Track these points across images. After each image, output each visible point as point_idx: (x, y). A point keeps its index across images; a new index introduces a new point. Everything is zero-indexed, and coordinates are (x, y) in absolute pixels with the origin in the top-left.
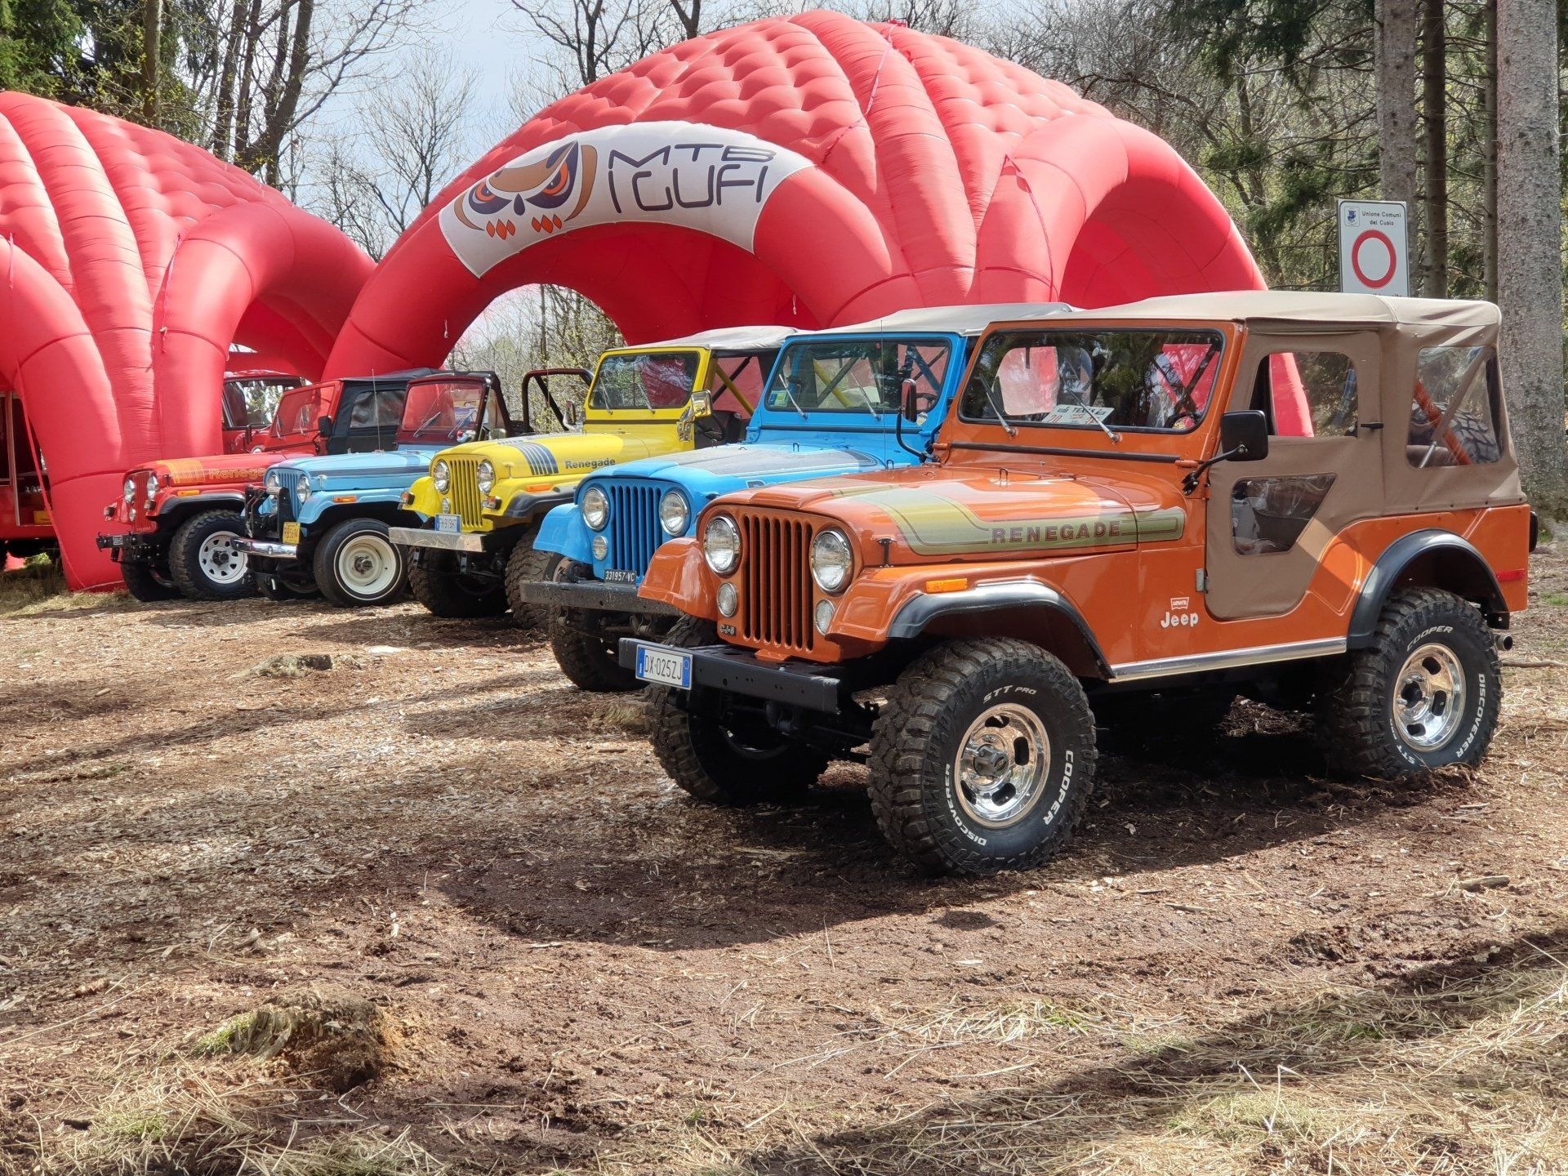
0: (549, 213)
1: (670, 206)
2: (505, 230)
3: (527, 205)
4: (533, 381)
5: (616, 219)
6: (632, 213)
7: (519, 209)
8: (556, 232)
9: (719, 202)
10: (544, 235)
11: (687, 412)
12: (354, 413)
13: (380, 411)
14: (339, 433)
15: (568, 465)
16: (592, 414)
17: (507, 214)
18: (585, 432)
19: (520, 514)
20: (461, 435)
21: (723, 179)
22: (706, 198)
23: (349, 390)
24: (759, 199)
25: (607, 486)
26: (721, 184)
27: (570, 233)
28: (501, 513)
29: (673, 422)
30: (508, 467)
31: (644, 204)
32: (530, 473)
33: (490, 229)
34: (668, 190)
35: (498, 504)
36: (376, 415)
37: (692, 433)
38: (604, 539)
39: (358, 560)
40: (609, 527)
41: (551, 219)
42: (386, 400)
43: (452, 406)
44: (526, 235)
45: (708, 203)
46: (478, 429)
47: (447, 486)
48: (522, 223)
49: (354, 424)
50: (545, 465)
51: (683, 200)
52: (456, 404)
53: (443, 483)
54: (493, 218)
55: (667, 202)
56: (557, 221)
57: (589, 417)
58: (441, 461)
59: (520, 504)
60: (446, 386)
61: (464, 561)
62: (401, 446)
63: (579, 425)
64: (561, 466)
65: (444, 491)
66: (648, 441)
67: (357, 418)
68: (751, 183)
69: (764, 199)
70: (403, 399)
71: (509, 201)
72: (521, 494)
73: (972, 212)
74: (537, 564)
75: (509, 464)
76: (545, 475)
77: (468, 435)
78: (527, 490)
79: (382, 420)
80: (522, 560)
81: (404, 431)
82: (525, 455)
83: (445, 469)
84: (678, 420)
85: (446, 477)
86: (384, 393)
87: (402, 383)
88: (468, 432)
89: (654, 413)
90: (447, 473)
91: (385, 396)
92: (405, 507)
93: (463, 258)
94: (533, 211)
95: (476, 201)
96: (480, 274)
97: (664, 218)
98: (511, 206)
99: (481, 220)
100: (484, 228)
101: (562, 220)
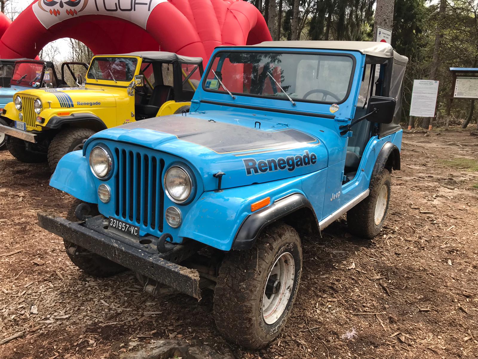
0: (73, 8)
1: (116, 10)
2: (56, 13)
3: (64, 4)
4: (65, 66)
5: (96, 13)
6: (103, 12)
7: (61, 6)
9: (135, 10)
10: (70, 17)
11: (132, 83)
13: (7, 72)
15: (79, 104)
16: (89, 81)
17: (57, 7)
18: (86, 89)
19: (54, 126)
20: (34, 84)
21: (136, 2)
22: (130, 8)
24: (149, 10)
25: (112, 147)
26: (135, 4)
27: (80, 17)
28: (44, 125)
29: (126, 87)
30: (49, 103)
31: (107, 9)
32: (60, 107)
33: (51, 12)
34: (116, 4)
35: (43, 120)
36: (5, 73)
37: (134, 93)
38: (108, 188)
40: (113, 179)
41: (73, 10)
42: (9, 68)
44: (64, 15)
45: (130, 10)
46: (41, 83)
47: (21, 107)
48: (63, 11)
50: (67, 103)
51: (122, 8)
53: (19, 106)
54: (52, 8)
55: (115, 8)
56: (75, 12)
57: (87, 82)
58: (18, 96)
59: (54, 122)
61: (27, 145)
62: (12, 86)
63: (83, 85)
64: (75, 103)
65: (20, 110)
66: (115, 95)
68: (146, 4)
69: (151, 10)
71: (58, 3)
72: (55, 116)
73: (219, 24)
74: (62, 150)
75: (50, 101)
76: (68, 108)
77: (37, 84)
78: (58, 114)
79: (7, 75)
80: (56, 147)
81: (13, 80)
82: (57, 97)
83: (20, 100)
84: (128, 87)
85: (20, 103)
86: (8, 65)
87: (13, 62)
88: (37, 83)
89: (116, 82)
90: (21, 102)
91: (9, 67)
92: (2, 115)
93: (41, 21)
94: (66, 7)
95: (46, 1)
96: (47, 28)
97: (114, 14)
98: (58, 4)
99: (48, 8)
100: (49, 11)
101: (77, 12)
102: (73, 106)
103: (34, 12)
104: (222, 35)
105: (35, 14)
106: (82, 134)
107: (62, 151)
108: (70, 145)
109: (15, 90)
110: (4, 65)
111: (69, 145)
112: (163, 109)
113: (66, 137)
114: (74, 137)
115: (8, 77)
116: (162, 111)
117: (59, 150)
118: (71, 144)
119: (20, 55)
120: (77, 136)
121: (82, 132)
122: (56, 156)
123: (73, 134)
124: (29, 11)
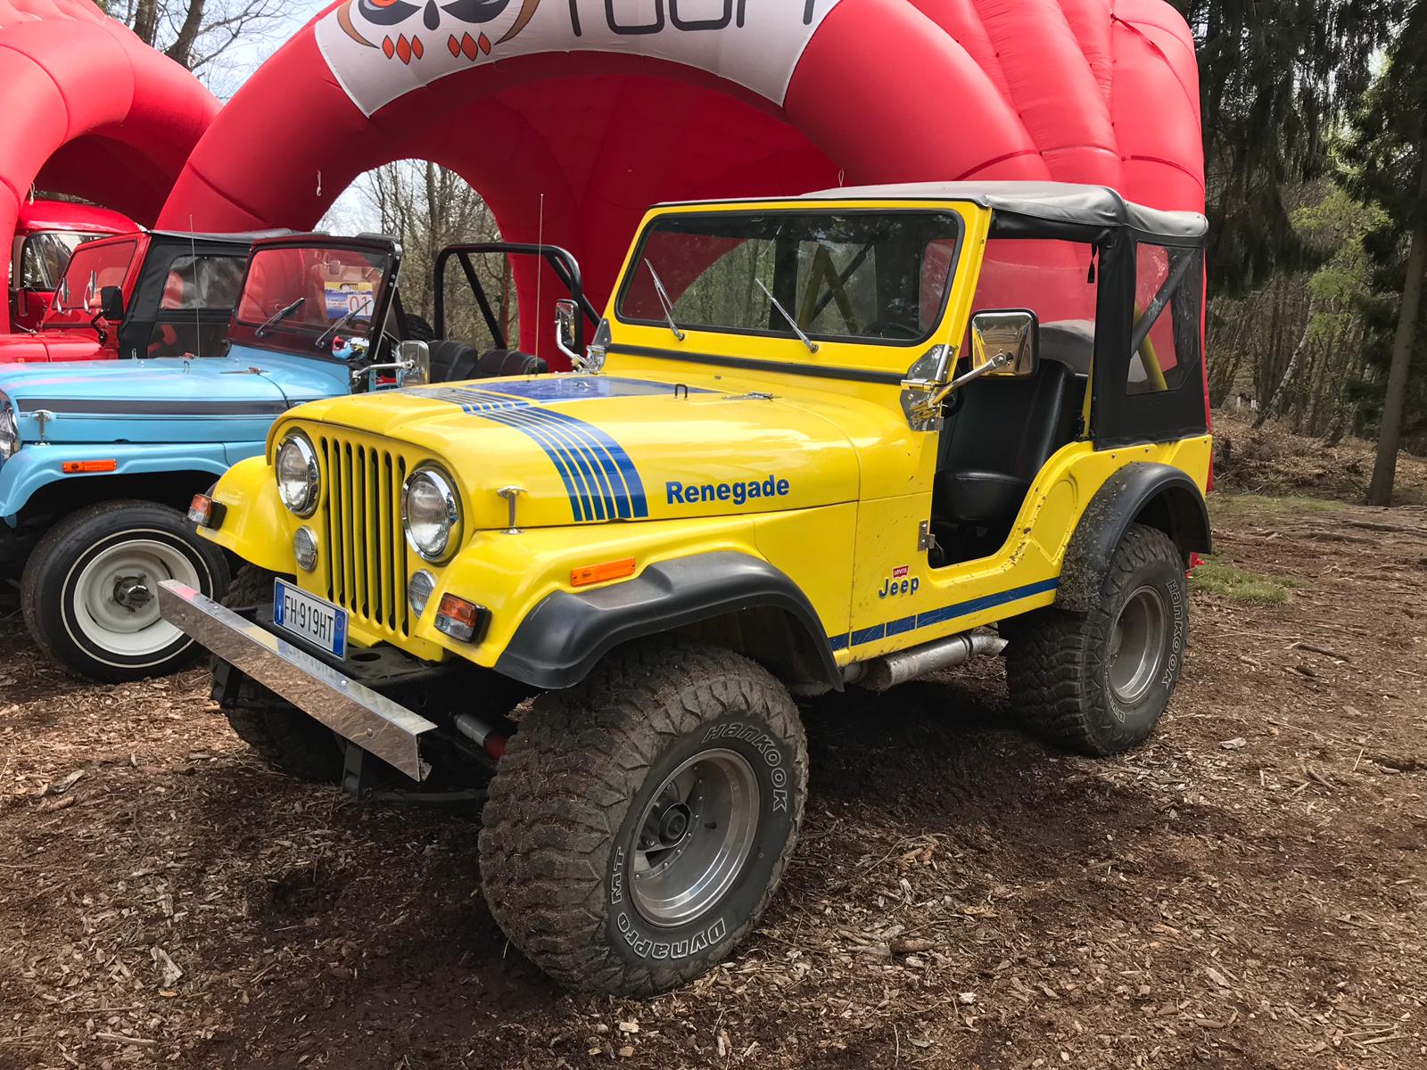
0: (474, 29)
1: (658, 27)
2: (408, 50)
3: (443, 15)
5: (569, 44)
6: (598, 38)
7: (432, 20)
8: (482, 59)
9: (740, 23)
10: (463, 63)
11: (932, 356)
12: (168, 286)
13: (213, 284)
14: (141, 314)
15: (675, 493)
16: (623, 333)
17: (413, 26)
20: (341, 345)
22: (719, 15)
23: (159, 249)
24: (807, 20)
27: (502, 63)
29: (888, 379)
31: (618, 23)
33: (388, 47)
35: (479, 623)
36: (205, 292)
39: (120, 584)
41: (476, 38)
42: (222, 271)
43: (322, 288)
44: (438, 61)
45: (722, 23)
46: (373, 338)
48: (434, 41)
49: (167, 303)
50: (611, 488)
51: (682, 17)
52: (328, 286)
54: (393, 31)
55: (654, 21)
56: (485, 44)
60: (316, 252)
62: (235, 349)
65: (304, 509)
67: (174, 294)
69: (818, 18)
70: (245, 269)
71: (419, 8)
72: (555, 594)
73: (1097, 77)
74: (591, 822)
75: (513, 485)
76: (613, 521)
77: (353, 346)
78: (574, 580)
79: (210, 298)
80: (546, 795)
81: (241, 323)
82: (551, 453)
83: (307, 454)
84: (905, 377)
85: (309, 474)
86: (218, 259)
87: (244, 246)
88: (355, 340)
89: (814, 350)
90: (311, 466)
91: (219, 264)
92: (203, 532)
93: (348, 87)
94: (451, 25)
95: (368, 5)
96: (368, 111)
97: (648, 46)
98: (420, 14)
99: (376, 32)
100: (379, 44)
101: (492, 41)
102: (639, 507)
103: (322, 50)
104: (1113, 125)
105: (326, 58)
106: (704, 696)
107: (591, 829)
108: (637, 780)
109: (255, 371)
110: (203, 256)
111: (632, 785)
112: (1044, 492)
113: (614, 726)
114: (660, 723)
115: (214, 306)
116: (1039, 501)
117: (570, 823)
118: (645, 771)
119: (260, 218)
120: (675, 713)
121: (704, 683)
122: (552, 864)
123: (658, 705)
124: (303, 48)
